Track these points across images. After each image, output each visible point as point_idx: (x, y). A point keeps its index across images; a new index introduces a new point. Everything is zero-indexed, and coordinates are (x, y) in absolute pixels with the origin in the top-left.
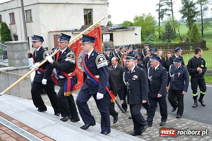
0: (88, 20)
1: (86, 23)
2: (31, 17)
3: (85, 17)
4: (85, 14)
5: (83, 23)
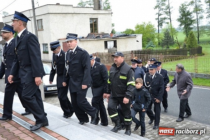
0: (94, 28)
1: (92, 31)
2: (42, 26)
5: (89, 31)
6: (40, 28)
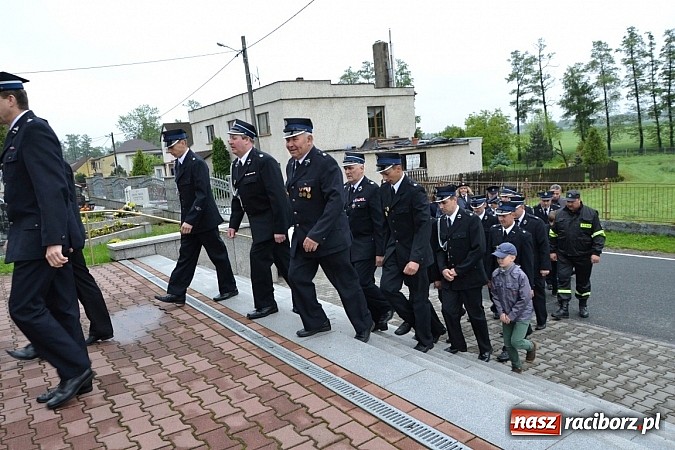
0: (376, 128)
1: (372, 134)
2: (268, 128)
3: (371, 121)
4: (371, 116)
5: (366, 135)
6: (264, 131)
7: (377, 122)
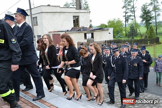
0: (76, 24)
4: (74, 19)
7: (76, 21)
